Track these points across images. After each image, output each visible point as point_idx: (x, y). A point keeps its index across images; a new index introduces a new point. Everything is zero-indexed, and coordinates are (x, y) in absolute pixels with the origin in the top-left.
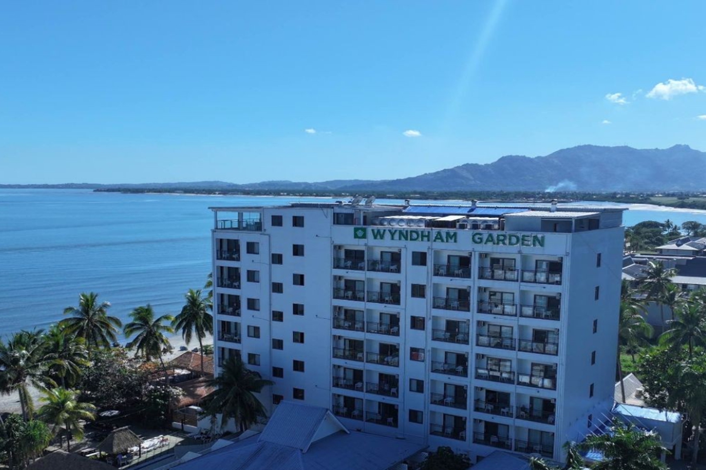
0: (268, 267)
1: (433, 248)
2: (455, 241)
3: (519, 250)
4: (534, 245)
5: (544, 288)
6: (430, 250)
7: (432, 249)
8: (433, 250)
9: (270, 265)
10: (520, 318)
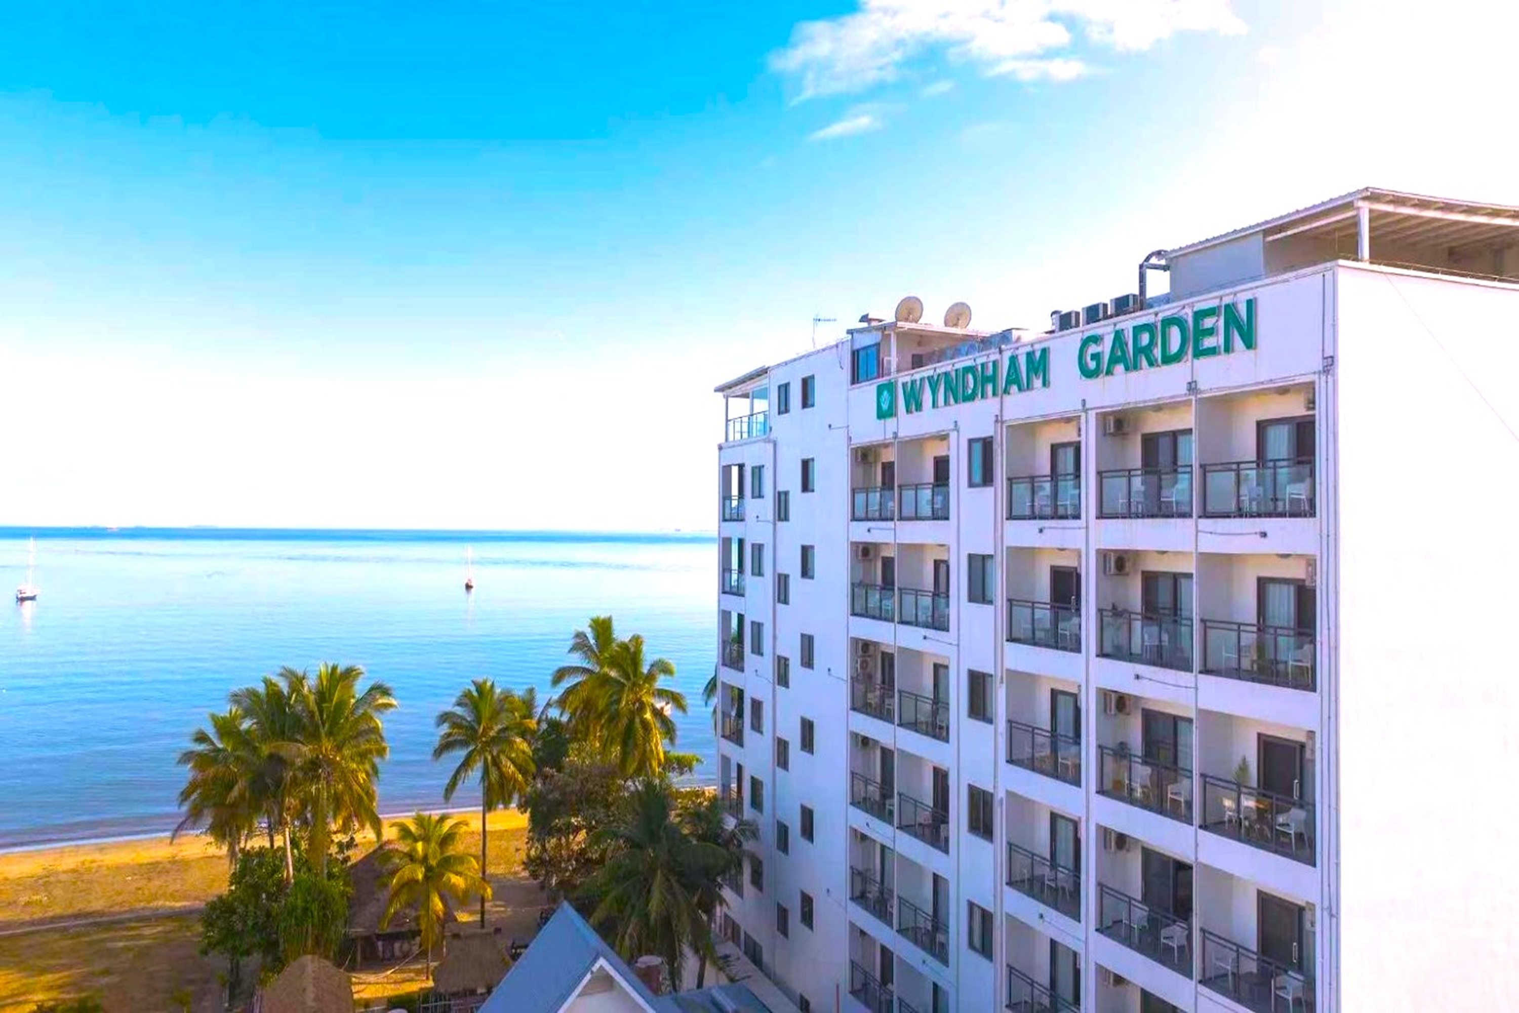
0: (771, 526)
1: (1004, 419)
2: (1045, 384)
3: (1190, 380)
4: (1228, 349)
5: (1264, 535)
6: (999, 424)
7: (1002, 422)
8: (1005, 425)
9: (775, 525)
10: (1201, 676)
